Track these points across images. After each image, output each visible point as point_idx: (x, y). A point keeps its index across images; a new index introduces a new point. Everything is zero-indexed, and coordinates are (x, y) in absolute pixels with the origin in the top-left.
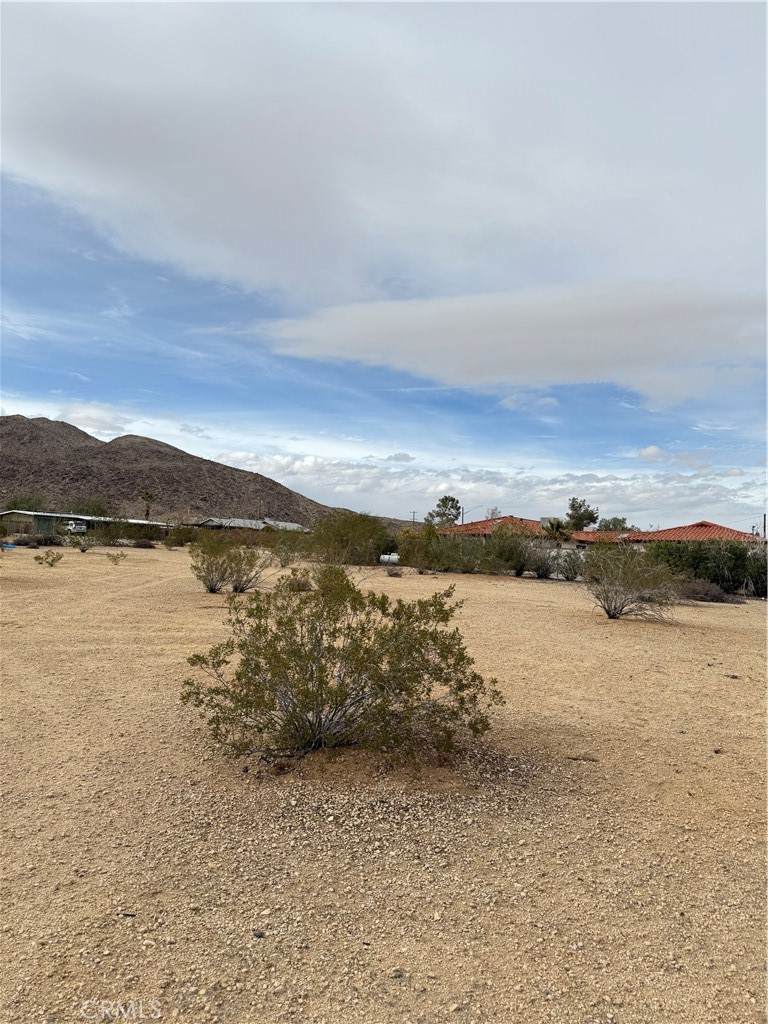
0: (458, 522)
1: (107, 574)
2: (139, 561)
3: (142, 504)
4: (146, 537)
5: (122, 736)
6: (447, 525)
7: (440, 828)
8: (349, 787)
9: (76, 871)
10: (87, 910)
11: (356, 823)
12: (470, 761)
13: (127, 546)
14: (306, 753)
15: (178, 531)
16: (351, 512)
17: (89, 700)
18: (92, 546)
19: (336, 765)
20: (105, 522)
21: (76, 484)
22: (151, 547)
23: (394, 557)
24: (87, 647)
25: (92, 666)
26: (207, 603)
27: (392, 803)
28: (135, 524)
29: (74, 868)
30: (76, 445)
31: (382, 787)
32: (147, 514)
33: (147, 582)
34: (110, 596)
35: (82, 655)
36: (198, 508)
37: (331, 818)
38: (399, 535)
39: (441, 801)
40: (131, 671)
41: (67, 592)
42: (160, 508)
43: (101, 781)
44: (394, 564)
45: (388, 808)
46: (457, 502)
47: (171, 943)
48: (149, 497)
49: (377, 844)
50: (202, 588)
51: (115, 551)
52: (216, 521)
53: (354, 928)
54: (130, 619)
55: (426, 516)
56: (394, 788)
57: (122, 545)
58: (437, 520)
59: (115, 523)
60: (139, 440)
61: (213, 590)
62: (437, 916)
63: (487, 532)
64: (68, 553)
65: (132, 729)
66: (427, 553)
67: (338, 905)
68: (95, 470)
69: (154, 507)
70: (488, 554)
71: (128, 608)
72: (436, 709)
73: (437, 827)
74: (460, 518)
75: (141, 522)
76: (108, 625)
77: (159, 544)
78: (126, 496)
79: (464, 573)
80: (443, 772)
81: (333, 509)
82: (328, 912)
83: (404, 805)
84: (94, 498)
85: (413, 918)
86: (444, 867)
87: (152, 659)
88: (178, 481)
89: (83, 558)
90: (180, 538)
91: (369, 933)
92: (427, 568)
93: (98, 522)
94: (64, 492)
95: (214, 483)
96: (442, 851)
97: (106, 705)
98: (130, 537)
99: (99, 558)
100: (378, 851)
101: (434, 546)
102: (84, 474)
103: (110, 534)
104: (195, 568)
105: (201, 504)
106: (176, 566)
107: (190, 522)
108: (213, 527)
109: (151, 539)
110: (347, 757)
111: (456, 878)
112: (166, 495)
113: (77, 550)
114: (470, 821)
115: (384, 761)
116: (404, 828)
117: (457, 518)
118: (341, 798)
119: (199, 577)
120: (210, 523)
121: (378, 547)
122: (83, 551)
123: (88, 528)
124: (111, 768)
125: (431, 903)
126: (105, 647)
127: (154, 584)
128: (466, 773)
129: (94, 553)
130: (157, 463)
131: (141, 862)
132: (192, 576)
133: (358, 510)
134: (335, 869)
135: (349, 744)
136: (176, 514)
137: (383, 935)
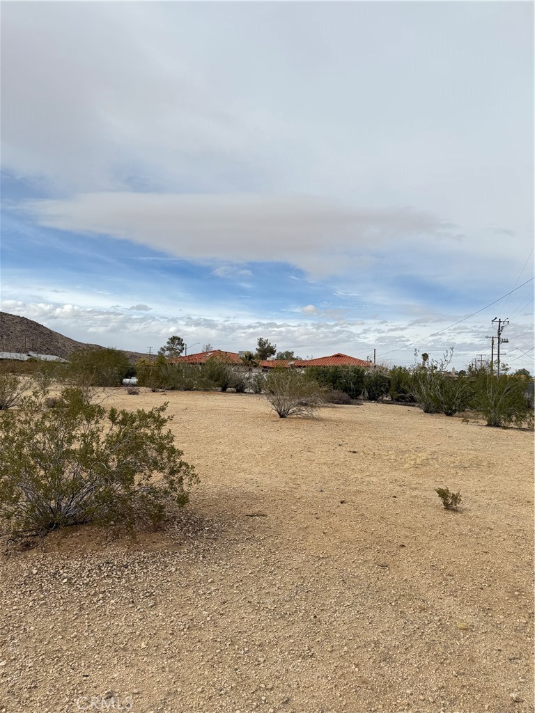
0: (183, 354)
6: (174, 356)
7: (150, 578)
8: (83, 554)
11: (85, 582)
12: (177, 525)
14: (48, 532)
16: (100, 347)
19: (74, 539)
23: (134, 380)
27: (116, 563)
31: (108, 552)
37: (65, 580)
38: (135, 364)
39: (154, 557)
44: (134, 385)
45: (112, 567)
46: (182, 340)
49: (101, 596)
53: (77, 665)
55: (159, 350)
56: (118, 552)
58: (167, 353)
62: (143, 645)
63: (202, 361)
66: (158, 377)
67: (65, 648)
70: (203, 376)
72: (152, 490)
73: (147, 579)
74: (184, 351)
79: (186, 390)
80: (158, 535)
81: (87, 345)
82: (56, 656)
83: (125, 564)
85: (125, 649)
86: (152, 606)
91: (89, 667)
92: (158, 387)
96: (152, 594)
100: (101, 601)
101: (163, 372)
110: (84, 531)
111: (160, 614)
114: (174, 570)
115: (111, 532)
116: (124, 581)
117: (182, 351)
118: (75, 564)
121: (121, 374)
125: (139, 635)
128: (174, 534)
134: (65, 620)
135: (84, 523)
137: (100, 667)
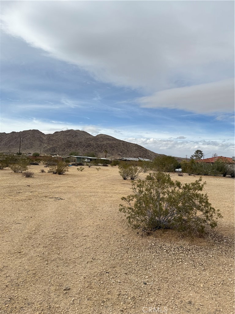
0: (202, 158)
1: (96, 173)
2: (104, 170)
3: (104, 154)
4: (106, 163)
5: (102, 220)
6: (198, 159)
7: (201, 257)
8: (170, 241)
9: (92, 258)
10: (96, 270)
11: (173, 253)
12: (210, 237)
13: (100, 166)
14: (156, 230)
15: (114, 161)
16: (165, 155)
17: (93, 209)
18: (91, 166)
19: (166, 234)
20: (95, 159)
21: (87, 148)
22: (107, 166)
23: (180, 170)
24: (92, 194)
25: (93, 199)
26: (123, 183)
27: (185, 248)
28: (103, 159)
29: (92, 257)
30: (87, 137)
31: (181, 242)
32: (106, 157)
33: (107, 176)
34: (97, 180)
35: (91, 196)
36: (119, 155)
37: (165, 251)
38: (181, 162)
39: (201, 249)
40: (104, 201)
41: (86, 178)
42: (109, 155)
43: (98, 233)
44: (180, 172)
45: (183, 249)
46: (202, 152)
47: (119, 282)
48: (106, 152)
49: (180, 260)
50: (122, 178)
51: (98, 167)
52: (125, 158)
53: (174, 286)
54: (103, 186)
55: (191, 156)
56: (185, 243)
57: (99, 165)
58: (195, 158)
59: (97, 159)
60: (103, 135)
61: (125, 179)
62: (202, 286)
63: (213, 162)
64: (86, 167)
65: (105, 218)
66: (191, 169)
67: (169, 278)
68: (92, 144)
69: (108, 154)
70: (213, 169)
71: (102, 183)
72: (198, 219)
73: (200, 257)
74: (203, 157)
75: (104, 159)
76: (97, 188)
77: (109, 165)
78: (100, 151)
79: (205, 175)
80: (201, 240)
81: (160, 155)
82: (166, 280)
83: (189, 249)
84: (91, 152)
85: (194, 285)
86: (203, 270)
87: (109, 198)
88: (114, 147)
89: (89, 169)
90: (115, 163)
91: (179, 288)
92: (191, 173)
93: (93, 159)
94: (84, 150)
95: (124, 147)
96: (202, 265)
97: (98, 211)
98: (101, 163)
99: (93, 169)
100: (181, 262)
101: (194, 167)
102: (89, 146)
103: (96, 162)
104: (120, 172)
105: (120, 153)
106: (114, 171)
107: (117, 159)
108: (124, 160)
109: (107, 164)
110: (169, 232)
111: (208, 274)
112: (111, 151)
113: (88, 167)
114: (211, 256)
115: (181, 234)
116: (189, 256)
117: (201, 157)
118: (168, 245)
119: (121, 175)
120: (123, 159)
121: (174, 167)
122: (89, 167)
123: (90, 160)
124: (100, 229)
125: (199, 281)
126: (96, 194)
127: (108, 176)
128: (209, 240)
129: (92, 168)
130: (108, 142)
131: (110, 257)
132: (119, 174)
133: (168, 155)
134: (167, 266)
135: (169, 228)
136: (113, 156)
137: (184, 289)
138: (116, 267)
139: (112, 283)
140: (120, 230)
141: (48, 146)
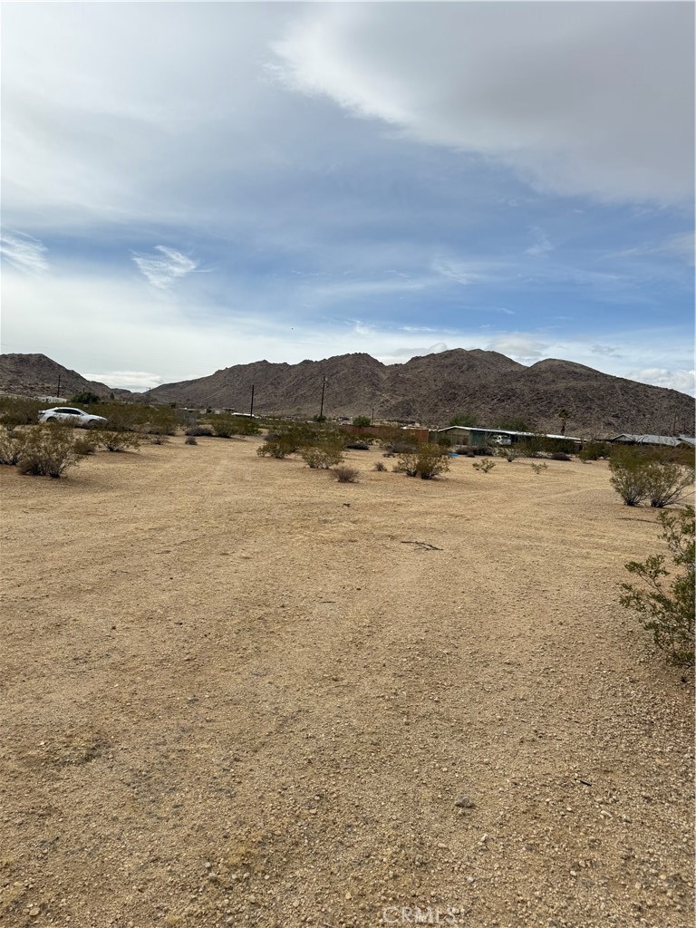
1: (531, 481)
2: (557, 472)
3: (557, 421)
4: (562, 451)
5: (561, 624)
9: (536, 731)
10: (548, 767)
13: (546, 458)
15: (591, 445)
17: (529, 588)
18: (516, 457)
20: (527, 437)
21: (503, 404)
22: (567, 459)
24: (522, 542)
25: (528, 559)
26: (626, 515)
28: (553, 439)
29: (534, 728)
30: (503, 370)
32: (563, 430)
33: (568, 491)
34: (536, 500)
35: (519, 548)
36: (610, 424)
40: (563, 569)
41: (499, 495)
42: (573, 424)
43: (547, 660)
47: (626, 821)
48: (565, 414)
50: (620, 500)
51: (538, 462)
52: (629, 437)
54: (555, 522)
57: (541, 457)
59: (535, 437)
60: (556, 363)
61: (631, 503)
64: (499, 462)
65: (569, 620)
68: (518, 391)
69: (570, 423)
71: (553, 512)
75: (558, 437)
76: (537, 525)
77: (573, 457)
78: (543, 414)
84: (517, 416)
87: (580, 561)
88: (591, 400)
89: (510, 466)
90: (593, 452)
93: (521, 436)
94: (493, 411)
95: (626, 400)
97: (544, 595)
98: (547, 450)
99: (522, 467)
102: (509, 396)
103: (532, 447)
104: (613, 481)
105: (613, 420)
106: (597, 478)
107: (601, 438)
108: (626, 443)
109: (567, 452)
112: (580, 413)
113: (505, 460)
119: (618, 490)
120: (623, 439)
122: (510, 461)
123: (512, 441)
124: (555, 651)
126: (537, 544)
127: (573, 493)
129: (519, 463)
130: (573, 383)
131: (589, 740)
132: (611, 489)
136: (588, 430)
138: (612, 772)
139: (602, 817)
140: (621, 663)
141: (392, 398)
